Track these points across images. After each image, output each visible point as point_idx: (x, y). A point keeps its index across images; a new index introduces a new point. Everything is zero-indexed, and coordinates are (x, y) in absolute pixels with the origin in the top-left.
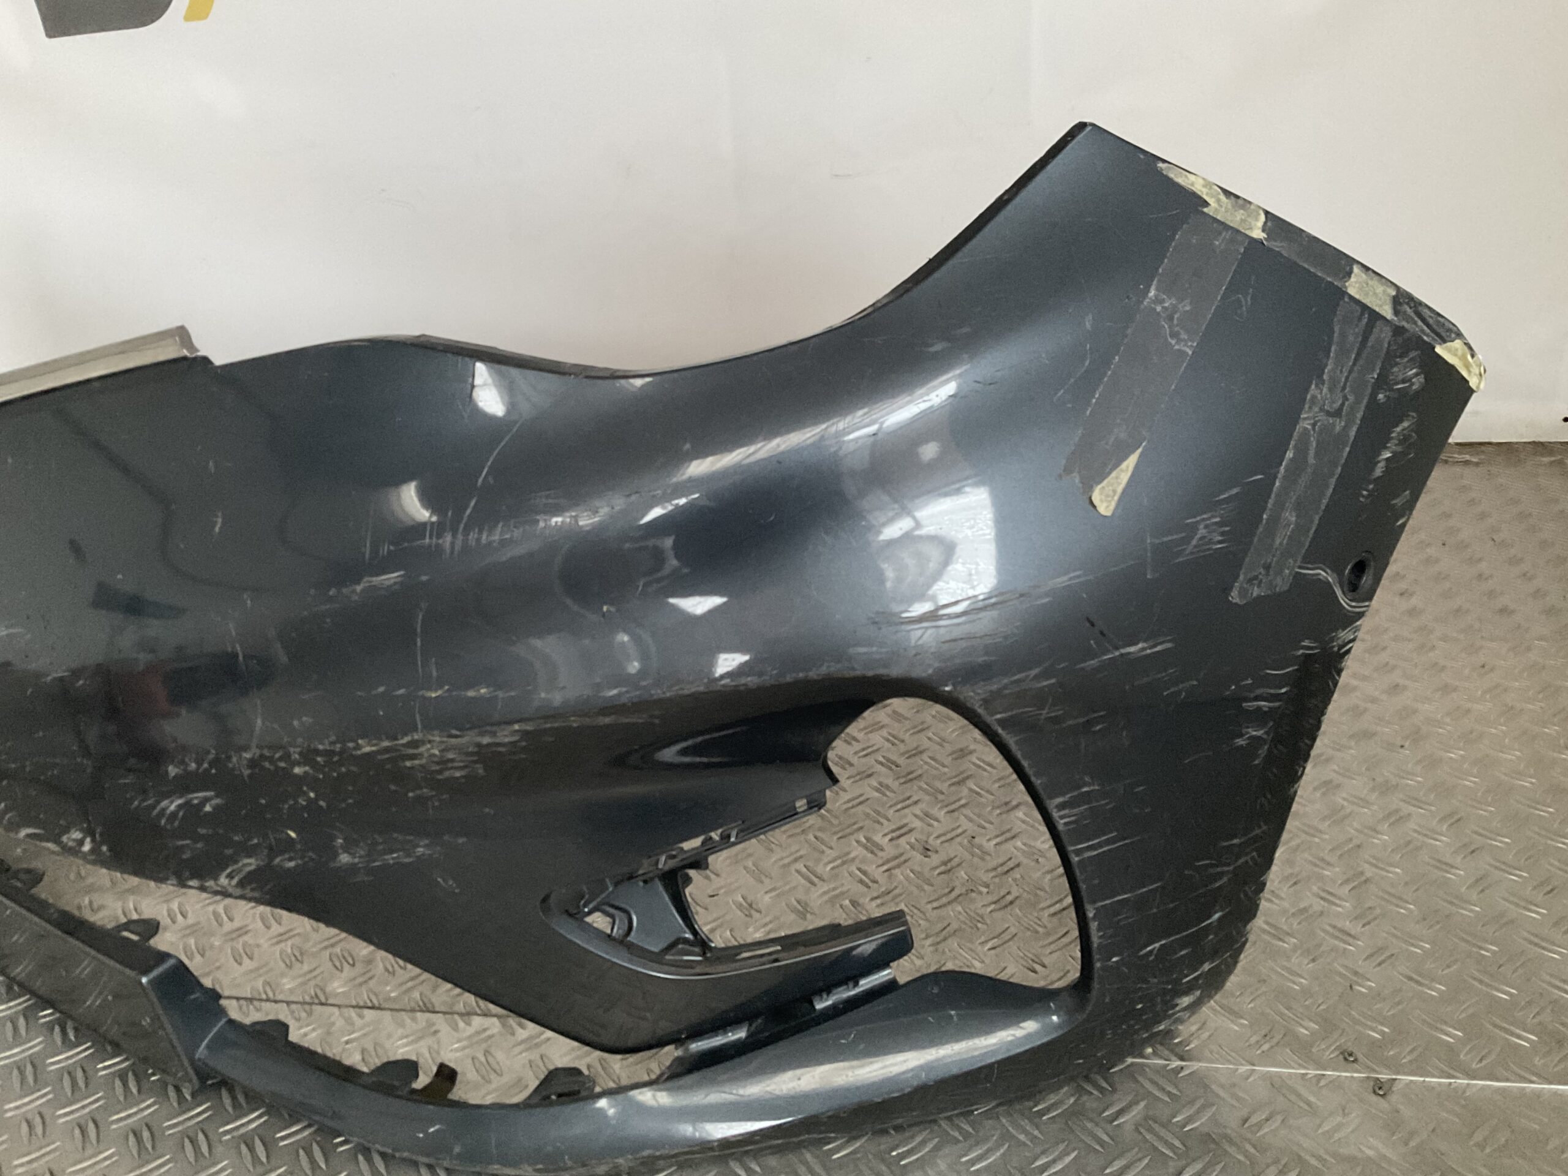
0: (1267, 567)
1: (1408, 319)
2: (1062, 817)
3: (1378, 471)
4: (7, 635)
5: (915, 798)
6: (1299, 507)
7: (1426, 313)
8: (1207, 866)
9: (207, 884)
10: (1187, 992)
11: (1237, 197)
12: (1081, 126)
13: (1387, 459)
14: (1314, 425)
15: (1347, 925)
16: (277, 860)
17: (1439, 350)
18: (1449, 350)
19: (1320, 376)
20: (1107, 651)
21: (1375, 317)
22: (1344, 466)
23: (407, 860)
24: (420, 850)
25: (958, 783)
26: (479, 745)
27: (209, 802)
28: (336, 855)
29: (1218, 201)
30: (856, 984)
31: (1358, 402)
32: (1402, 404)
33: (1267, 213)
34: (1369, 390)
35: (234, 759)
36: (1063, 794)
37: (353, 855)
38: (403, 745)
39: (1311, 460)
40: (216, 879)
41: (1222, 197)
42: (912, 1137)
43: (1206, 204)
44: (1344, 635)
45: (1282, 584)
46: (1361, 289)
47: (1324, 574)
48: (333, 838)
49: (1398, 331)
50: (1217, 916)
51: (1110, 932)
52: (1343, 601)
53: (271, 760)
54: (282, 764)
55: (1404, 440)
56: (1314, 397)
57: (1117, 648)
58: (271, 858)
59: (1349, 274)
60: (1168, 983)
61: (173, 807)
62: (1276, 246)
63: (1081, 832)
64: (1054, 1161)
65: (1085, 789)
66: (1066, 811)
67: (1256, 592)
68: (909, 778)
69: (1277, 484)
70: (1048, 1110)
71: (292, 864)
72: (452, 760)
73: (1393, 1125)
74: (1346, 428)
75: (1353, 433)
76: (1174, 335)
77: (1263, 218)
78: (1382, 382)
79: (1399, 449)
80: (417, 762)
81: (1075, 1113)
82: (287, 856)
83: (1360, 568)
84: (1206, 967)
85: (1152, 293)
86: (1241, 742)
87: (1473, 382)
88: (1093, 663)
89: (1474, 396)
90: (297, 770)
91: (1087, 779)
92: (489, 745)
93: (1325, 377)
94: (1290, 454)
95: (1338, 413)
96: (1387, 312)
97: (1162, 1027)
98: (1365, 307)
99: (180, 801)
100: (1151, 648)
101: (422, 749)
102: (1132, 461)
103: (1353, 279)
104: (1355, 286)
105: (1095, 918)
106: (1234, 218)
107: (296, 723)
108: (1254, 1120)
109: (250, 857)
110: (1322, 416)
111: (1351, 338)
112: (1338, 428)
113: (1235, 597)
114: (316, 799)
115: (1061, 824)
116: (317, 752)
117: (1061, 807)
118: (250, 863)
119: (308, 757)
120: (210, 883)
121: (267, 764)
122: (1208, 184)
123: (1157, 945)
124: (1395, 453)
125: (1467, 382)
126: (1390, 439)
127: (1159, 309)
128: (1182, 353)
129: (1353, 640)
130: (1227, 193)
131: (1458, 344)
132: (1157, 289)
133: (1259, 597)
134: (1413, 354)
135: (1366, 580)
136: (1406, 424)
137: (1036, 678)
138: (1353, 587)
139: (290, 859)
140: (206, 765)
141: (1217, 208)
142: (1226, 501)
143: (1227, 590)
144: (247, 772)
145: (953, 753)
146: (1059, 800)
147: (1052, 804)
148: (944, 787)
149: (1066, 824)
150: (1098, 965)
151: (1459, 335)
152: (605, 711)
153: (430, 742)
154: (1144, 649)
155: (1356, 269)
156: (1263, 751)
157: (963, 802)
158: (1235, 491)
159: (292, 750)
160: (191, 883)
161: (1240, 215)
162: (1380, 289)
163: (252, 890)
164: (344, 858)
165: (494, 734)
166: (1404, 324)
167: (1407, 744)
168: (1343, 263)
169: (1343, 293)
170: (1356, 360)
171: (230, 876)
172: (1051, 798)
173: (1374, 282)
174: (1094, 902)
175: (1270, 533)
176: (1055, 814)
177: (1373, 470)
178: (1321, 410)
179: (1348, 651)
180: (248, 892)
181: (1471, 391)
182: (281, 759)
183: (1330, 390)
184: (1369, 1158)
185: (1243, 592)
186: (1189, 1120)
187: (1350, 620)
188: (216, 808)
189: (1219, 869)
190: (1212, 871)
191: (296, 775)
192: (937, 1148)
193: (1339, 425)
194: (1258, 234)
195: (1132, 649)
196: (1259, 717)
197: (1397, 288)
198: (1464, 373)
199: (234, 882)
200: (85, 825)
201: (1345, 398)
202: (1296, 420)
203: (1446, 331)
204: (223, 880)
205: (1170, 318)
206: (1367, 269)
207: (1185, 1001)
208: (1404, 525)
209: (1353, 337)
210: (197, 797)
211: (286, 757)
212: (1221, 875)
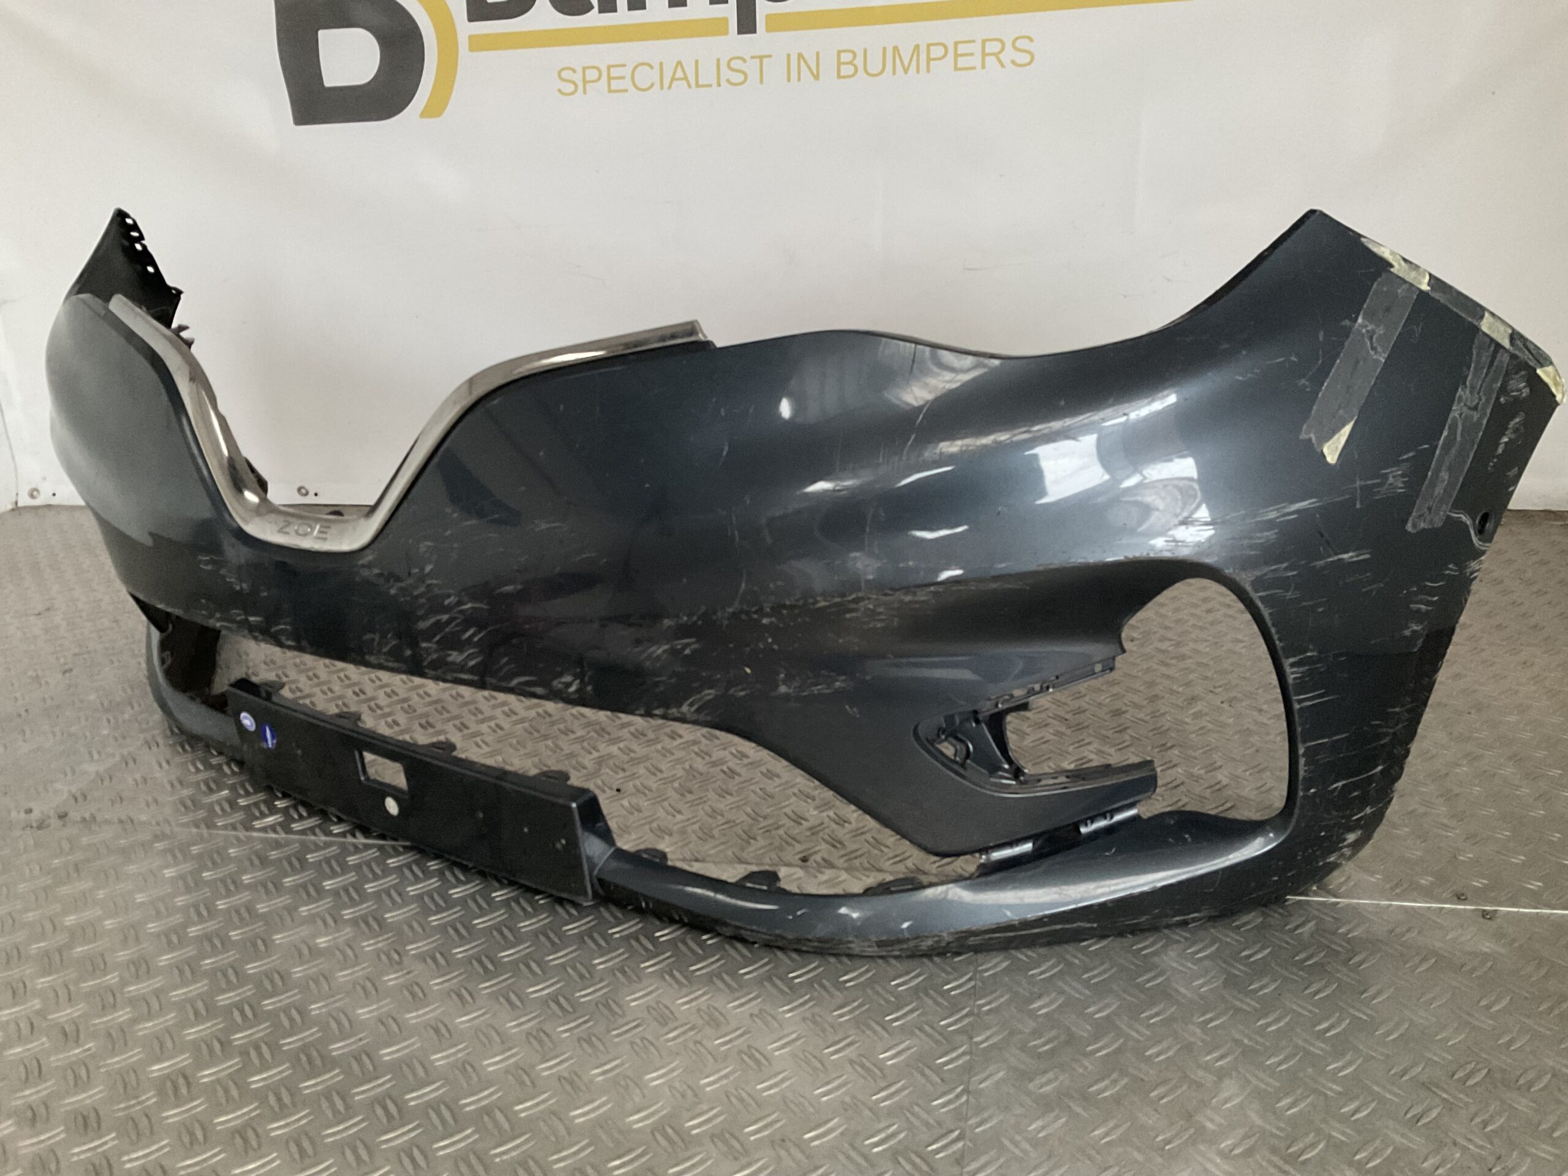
0: (1430, 509)
1: (1520, 350)
2: (1293, 673)
3: (1500, 450)
4: (548, 529)
5: (1087, 741)
6: (1449, 469)
7: (1531, 347)
8: (1377, 725)
9: (670, 711)
10: (1351, 830)
11: (1411, 263)
12: (1312, 212)
13: (1506, 443)
14: (1461, 415)
15: (1445, 821)
16: (731, 691)
17: (1539, 371)
18: (1545, 373)
19: (1464, 383)
20: (1330, 556)
21: (1499, 346)
22: (1480, 445)
23: (828, 691)
24: (838, 684)
25: (1120, 731)
26: (901, 602)
27: (689, 645)
28: (777, 686)
29: (1400, 264)
30: (1112, 818)
31: (1488, 401)
32: (1516, 405)
33: (1430, 275)
34: (1494, 396)
35: (719, 614)
36: (1294, 656)
37: (790, 688)
38: (849, 602)
39: (1459, 438)
40: (680, 705)
41: (1402, 263)
42: (1146, 938)
43: (1392, 266)
44: (1474, 565)
45: (1438, 523)
46: (1489, 328)
47: (1465, 519)
48: (778, 674)
49: (1513, 357)
50: (1380, 768)
51: (1312, 767)
52: (1475, 539)
53: (748, 613)
54: (755, 616)
55: (1516, 430)
56: (1460, 397)
57: (1336, 554)
58: (727, 689)
59: (1482, 317)
60: (1342, 817)
61: (660, 651)
62: (1436, 296)
63: (1302, 687)
64: (1256, 953)
65: (1309, 654)
66: (1295, 669)
67: (1422, 525)
68: (1080, 727)
69: (1438, 452)
70: (1245, 924)
71: (742, 693)
72: (880, 613)
73: (1499, 935)
74: (1480, 419)
75: (1485, 422)
76: (1373, 348)
77: (1427, 277)
78: (1503, 390)
79: (1513, 436)
80: (854, 614)
81: (1263, 926)
82: (740, 687)
83: (1485, 518)
84: (1368, 810)
85: (1360, 320)
86: (1407, 633)
87: (1559, 398)
88: (1321, 563)
89: (1558, 409)
90: (765, 621)
91: (1311, 647)
92: (910, 602)
93: (1468, 383)
94: (1445, 433)
95: (1475, 408)
96: (1506, 343)
97: (1332, 859)
98: (1492, 340)
99: (666, 647)
100: (1357, 556)
101: (862, 604)
102: (1347, 430)
103: (1485, 320)
104: (1486, 325)
105: (1304, 755)
106: (1410, 276)
107: (771, 586)
108: (1398, 930)
109: (711, 688)
110: (1465, 409)
111: (1484, 359)
112: (1475, 419)
113: (1409, 527)
114: (772, 644)
115: (1291, 678)
116: (784, 606)
117: (1292, 665)
118: (709, 694)
119: (777, 609)
120: (674, 711)
121: (743, 617)
122: (1393, 253)
123: (1340, 784)
124: (1510, 439)
125: (1554, 396)
126: (1507, 429)
127: (1364, 331)
128: (1377, 361)
129: (1478, 570)
130: (1405, 260)
131: (1550, 369)
132: (1364, 318)
133: (1424, 530)
134: (1523, 373)
135: (1489, 526)
136: (1517, 420)
137: (1286, 569)
138: (1481, 531)
139: (742, 690)
140: (695, 618)
141: (1399, 268)
142: (1407, 460)
143: (1405, 522)
144: (725, 622)
145: (1111, 712)
146: (1292, 660)
147: (1287, 663)
148: (1110, 733)
149: (1295, 679)
150: (1301, 794)
151: (1551, 363)
152: (996, 578)
153: (869, 599)
154: (1352, 557)
155: (1487, 315)
156: (1420, 642)
157: (1127, 744)
158: (1411, 454)
159: (765, 605)
160: (657, 712)
161: (1413, 274)
162: (1502, 328)
163: (707, 714)
164: (783, 689)
165: (915, 594)
166: (1517, 352)
167: (1473, 711)
168: (1478, 310)
169: (1477, 329)
170: (1487, 374)
171: (691, 705)
172: (1287, 658)
173: (1498, 324)
174: (1304, 742)
175: (1433, 485)
176: (1288, 670)
177: (1496, 449)
178: (1465, 405)
179: (1475, 578)
180: (702, 717)
181: (1557, 404)
182: (756, 612)
183: (1471, 392)
184: (1486, 953)
185: (1414, 526)
186: (1349, 931)
187: (1478, 554)
188: (694, 652)
189: (1385, 730)
190: (1381, 730)
191: (765, 625)
192: (1165, 946)
193: (1476, 416)
194: (1425, 287)
195: (1345, 556)
196: (1419, 616)
197: (1513, 329)
198: (1554, 390)
199: (693, 709)
200: (578, 670)
201: (1480, 399)
202: (1449, 410)
203: (1544, 360)
204: (685, 708)
205: (1371, 338)
206: (1493, 314)
207: (1351, 837)
208: (1513, 491)
209: (1485, 359)
210: (679, 644)
211: (760, 611)
212: (1386, 734)
